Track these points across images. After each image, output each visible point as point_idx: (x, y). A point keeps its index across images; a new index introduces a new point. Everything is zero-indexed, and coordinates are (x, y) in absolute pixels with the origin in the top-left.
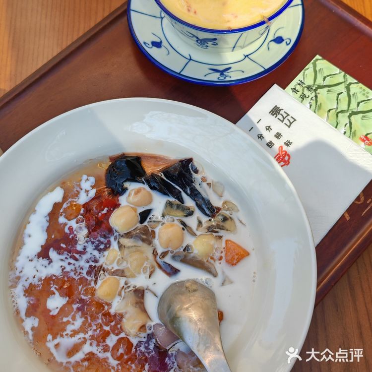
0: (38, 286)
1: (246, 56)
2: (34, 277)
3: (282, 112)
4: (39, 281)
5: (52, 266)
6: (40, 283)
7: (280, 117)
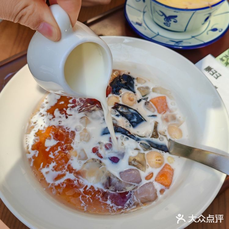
0: (43, 131)
1: (193, 37)
2: (42, 126)
3: (212, 70)
4: (44, 128)
5: (54, 120)
6: (44, 129)
7: (211, 72)
